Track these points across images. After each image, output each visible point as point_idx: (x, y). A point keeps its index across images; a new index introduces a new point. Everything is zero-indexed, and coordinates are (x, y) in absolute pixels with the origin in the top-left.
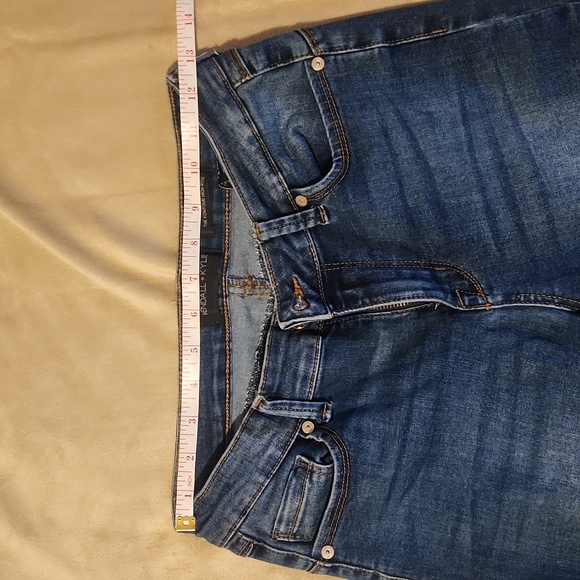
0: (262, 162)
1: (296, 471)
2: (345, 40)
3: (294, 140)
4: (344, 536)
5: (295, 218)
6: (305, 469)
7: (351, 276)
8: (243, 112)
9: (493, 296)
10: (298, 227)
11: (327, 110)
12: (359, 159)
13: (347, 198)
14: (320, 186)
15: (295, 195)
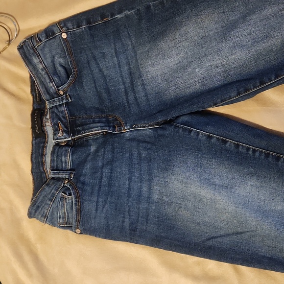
0: (47, 78)
1: (61, 199)
2: (72, 25)
3: (60, 68)
4: (83, 226)
5: (59, 99)
6: (64, 198)
7: (78, 122)
8: (39, 58)
9: (127, 127)
10: (60, 102)
11: (69, 54)
12: (80, 73)
13: (76, 89)
14: (66, 85)
15: (59, 90)
